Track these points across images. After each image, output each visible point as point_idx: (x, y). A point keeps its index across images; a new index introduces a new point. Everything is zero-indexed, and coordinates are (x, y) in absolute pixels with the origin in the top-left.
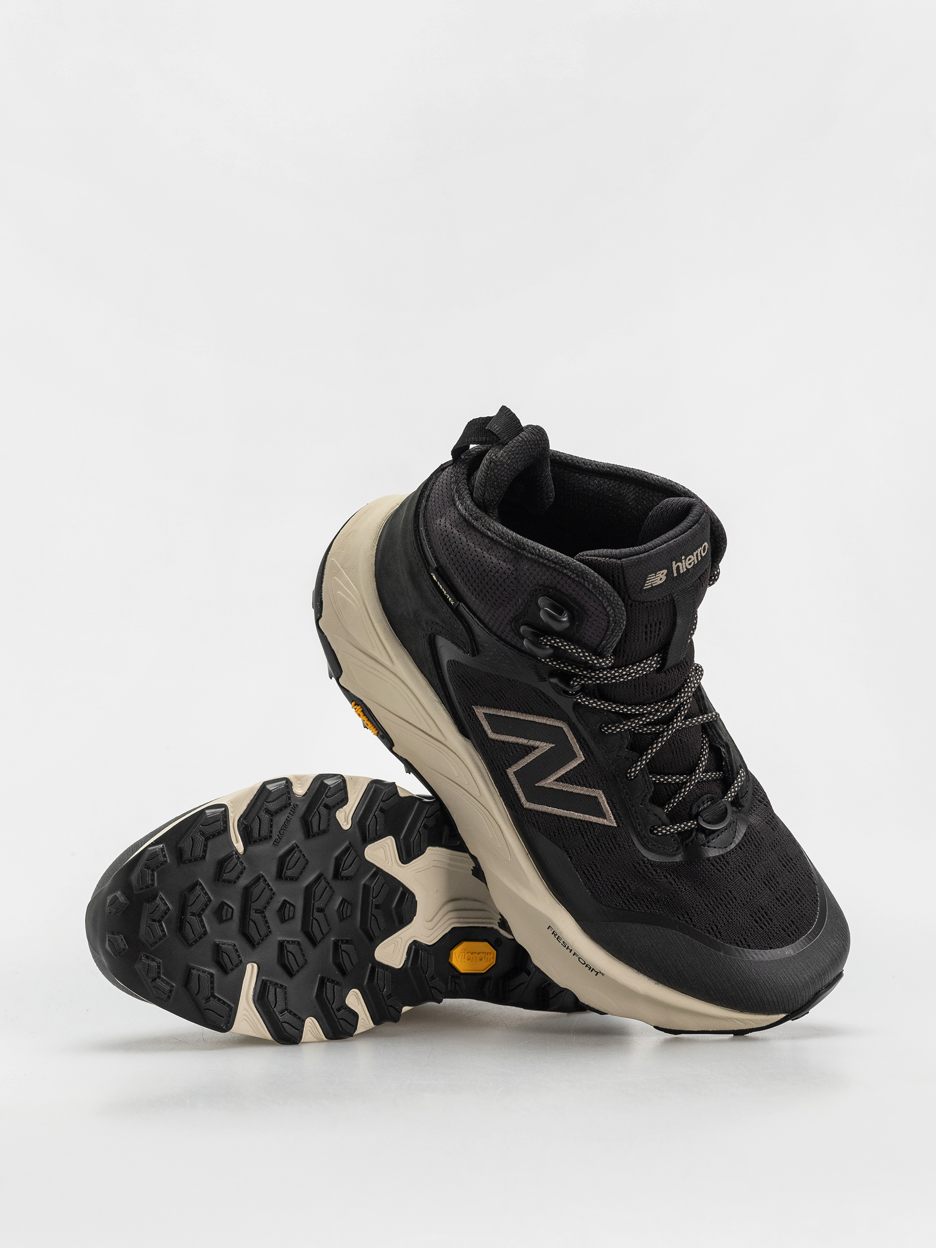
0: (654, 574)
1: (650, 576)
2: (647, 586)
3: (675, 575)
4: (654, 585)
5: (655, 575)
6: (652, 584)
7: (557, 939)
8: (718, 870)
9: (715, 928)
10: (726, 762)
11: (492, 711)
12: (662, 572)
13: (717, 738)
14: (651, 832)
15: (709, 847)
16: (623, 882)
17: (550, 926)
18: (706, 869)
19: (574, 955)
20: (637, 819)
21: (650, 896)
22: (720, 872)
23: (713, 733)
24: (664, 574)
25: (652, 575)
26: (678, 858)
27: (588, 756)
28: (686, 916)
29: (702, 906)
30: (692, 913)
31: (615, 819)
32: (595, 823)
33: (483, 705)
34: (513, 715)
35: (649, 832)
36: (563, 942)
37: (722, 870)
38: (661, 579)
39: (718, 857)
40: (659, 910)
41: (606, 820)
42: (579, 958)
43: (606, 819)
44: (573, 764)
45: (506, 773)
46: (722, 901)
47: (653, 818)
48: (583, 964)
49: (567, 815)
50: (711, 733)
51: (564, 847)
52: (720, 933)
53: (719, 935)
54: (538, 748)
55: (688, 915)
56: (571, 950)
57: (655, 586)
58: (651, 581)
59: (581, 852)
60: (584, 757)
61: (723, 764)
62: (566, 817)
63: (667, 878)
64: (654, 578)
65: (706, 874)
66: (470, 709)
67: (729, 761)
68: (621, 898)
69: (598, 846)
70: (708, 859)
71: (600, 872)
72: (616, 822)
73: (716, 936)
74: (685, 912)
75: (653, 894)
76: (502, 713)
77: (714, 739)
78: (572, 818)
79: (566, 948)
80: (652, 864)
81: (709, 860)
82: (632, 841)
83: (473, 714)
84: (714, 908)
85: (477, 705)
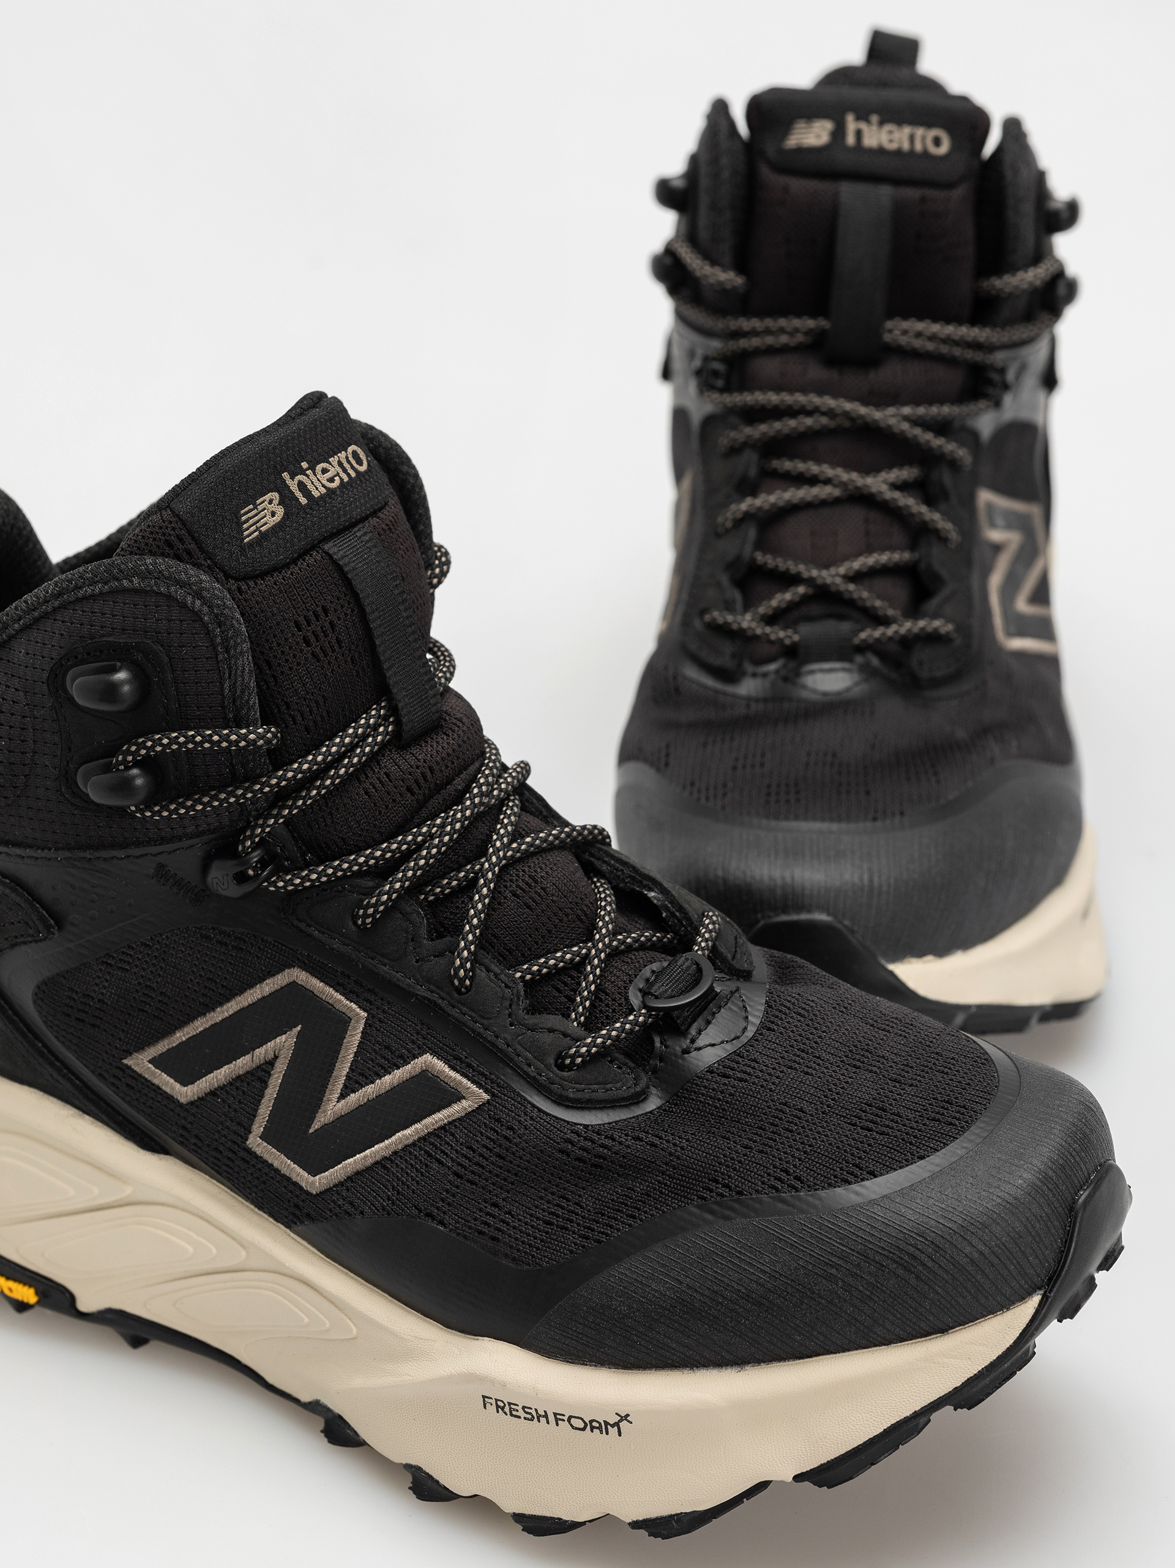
0: (251, 506)
1: (243, 512)
2: (250, 534)
3: (303, 501)
4: (263, 529)
5: (255, 507)
6: (257, 529)
7: (512, 1415)
8: (741, 1080)
9: (783, 1176)
10: (667, 909)
11: (162, 1047)
12: (267, 497)
13: (622, 870)
14: (562, 1067)
15: (699, 1049)
16: (564, 1204)
17: (484, 1397)
18: (714, 1090)
19: (557, 1425)
20: (519, 1056)
21: (627, 1196)
22: (746, 1081)
23: (608, 864)
24: (276, 502)
25: (247, 509)
26: (653, 1103)
27: (371, 1003)
28: (713, 1186)
29: (737, 1152)
30: (723, 1174)
31: (480, 1086)
32: (450, 1123)
33: (140, 1048)
34: (200, 1025)
35: (555, 1069)
36: (524, 1408)
37: (748, 1077)
38: (273, 514)
39: (729, 1057)
40: (656, 1208)
41: (464, 1101)
42: (569, 1420)
43: (464, 1098)
44: (353, 1039)
45: (249, 1151)
46: (776, 1126)
47: (547, 1038)
48: (583, 1429)
49: (393, 1148)
50: (604, 867)
51: (420, 1211)
52: (797, 1178)
53: (798, 1184)
54: (276, 1057)
55: (717, 1182)
56: (546, 1416)
57: (267, 531)
58: (251, 521)
59: (454, 1196)
60: (365, 1010)
61: (664, 915)
62: (395, 1153)
63: (641, 1140)
64: (256, 515)
65: (719, 1100)
66: (123, 1071)
67: (670, 903)
68: (574, 1233)
69: (477, 1159)
70: (710, 1070)
71: (509, 1213)
72: (486, 1091)
73: (794, 1187)
74: (710, 1180)
75: (633, 1190)
76: (181, 1036)
77: (618, 877)
78: (406, 1146)
79: (536, 1419)
80: (598, 1130)
81: (712, 1072)
82: (534, 1106)
83: (133, 1078)
84: (764, 1144)
85: (131, 1054)
